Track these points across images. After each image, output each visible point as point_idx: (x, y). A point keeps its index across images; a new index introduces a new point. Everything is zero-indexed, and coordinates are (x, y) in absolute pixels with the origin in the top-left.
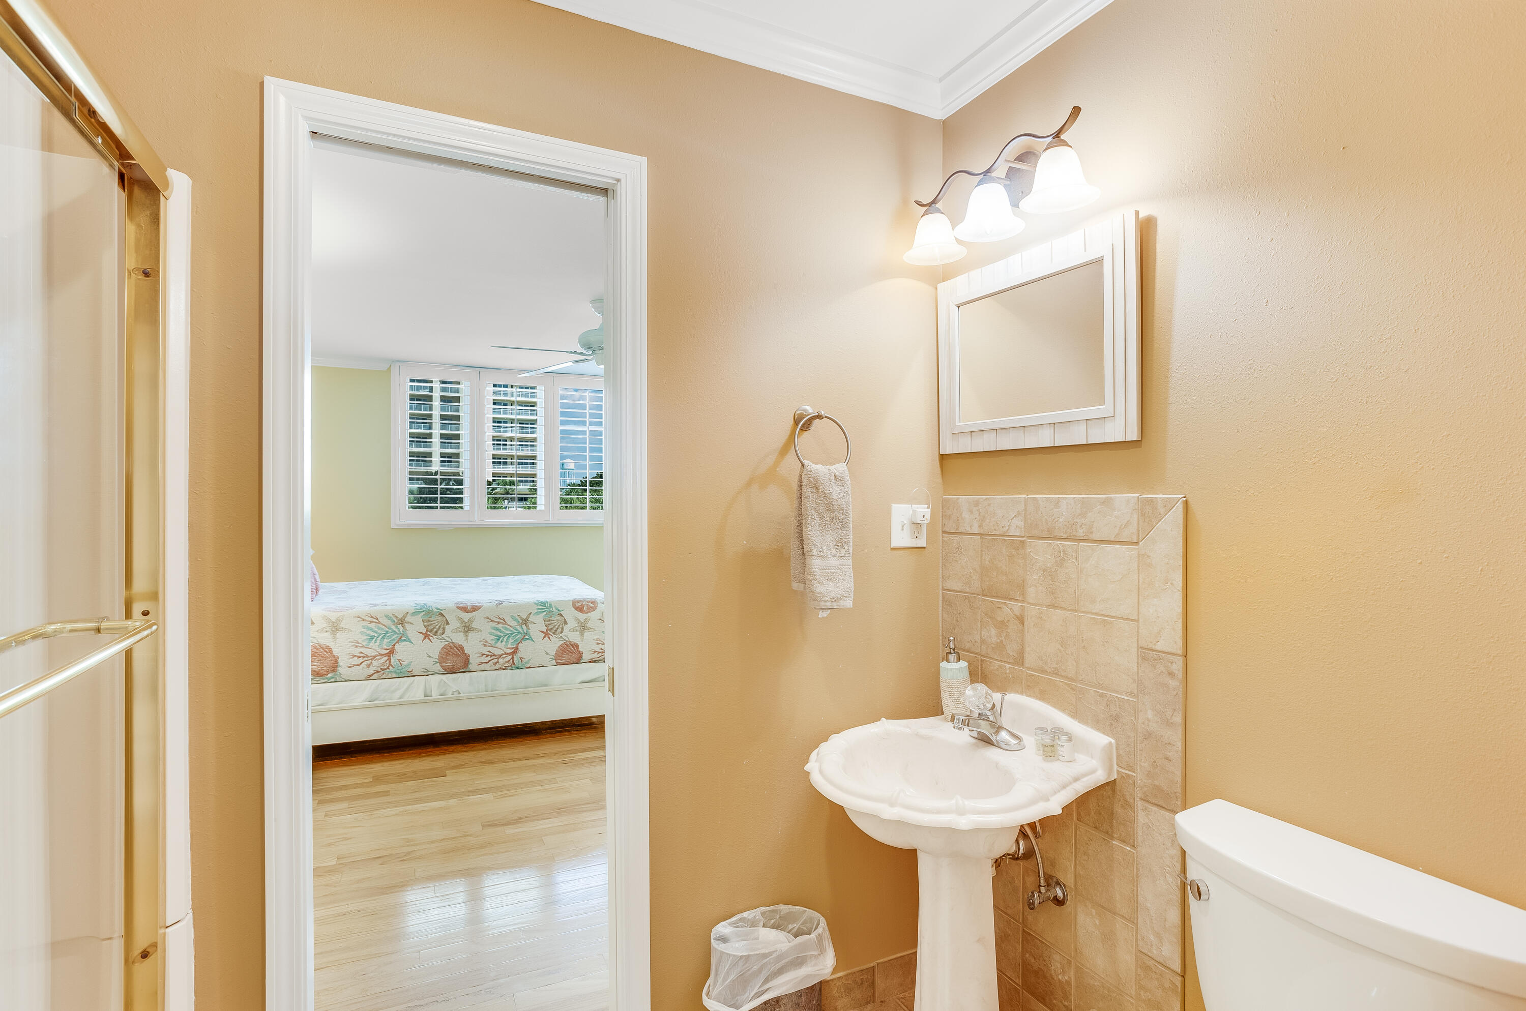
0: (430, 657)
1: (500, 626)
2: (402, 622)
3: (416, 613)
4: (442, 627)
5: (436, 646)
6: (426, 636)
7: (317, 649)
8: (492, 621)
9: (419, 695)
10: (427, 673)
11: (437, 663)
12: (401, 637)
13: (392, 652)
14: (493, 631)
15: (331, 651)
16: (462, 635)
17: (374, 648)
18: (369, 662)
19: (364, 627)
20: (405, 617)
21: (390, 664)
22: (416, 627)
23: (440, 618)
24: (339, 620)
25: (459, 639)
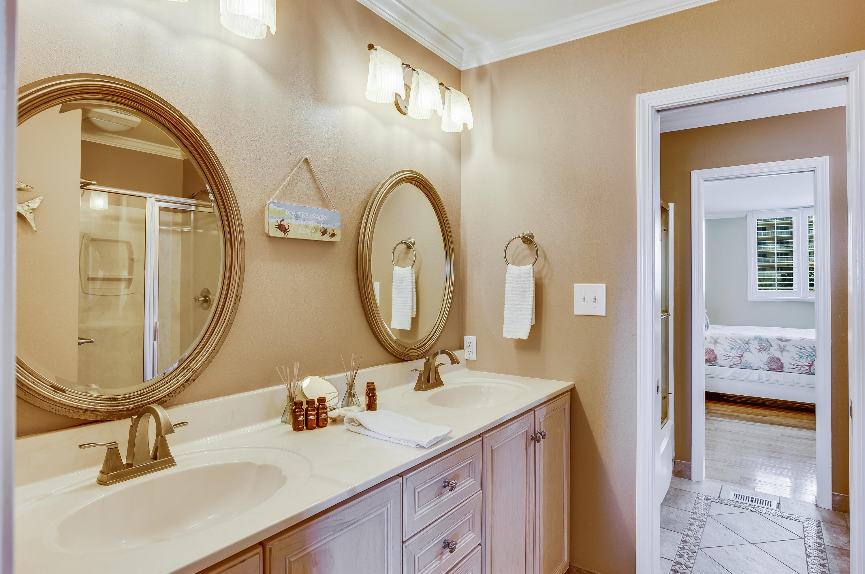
0: (762, 361)
1: (802, 351)
2: (747, 343)
3: (755, 339)
4: (768, 347)
5: (765, 357)
6: (760, 351)
7: (708, 350)
8: (797, 348)
9: (756, 378)
10: (760, 369)
11: (765, 364)
12: (747, 350)
13: (742, 356)
14: (798, 353)
15: (713, 352)
16: (779, 352)
17: (733, 353)
18: (731, 359)
19: (729, 343)
20: (749, 341)
21: (741, 362)
22: (754, 346)
23: (767, 343)
24: (717, 339)
25: (778, 354)
